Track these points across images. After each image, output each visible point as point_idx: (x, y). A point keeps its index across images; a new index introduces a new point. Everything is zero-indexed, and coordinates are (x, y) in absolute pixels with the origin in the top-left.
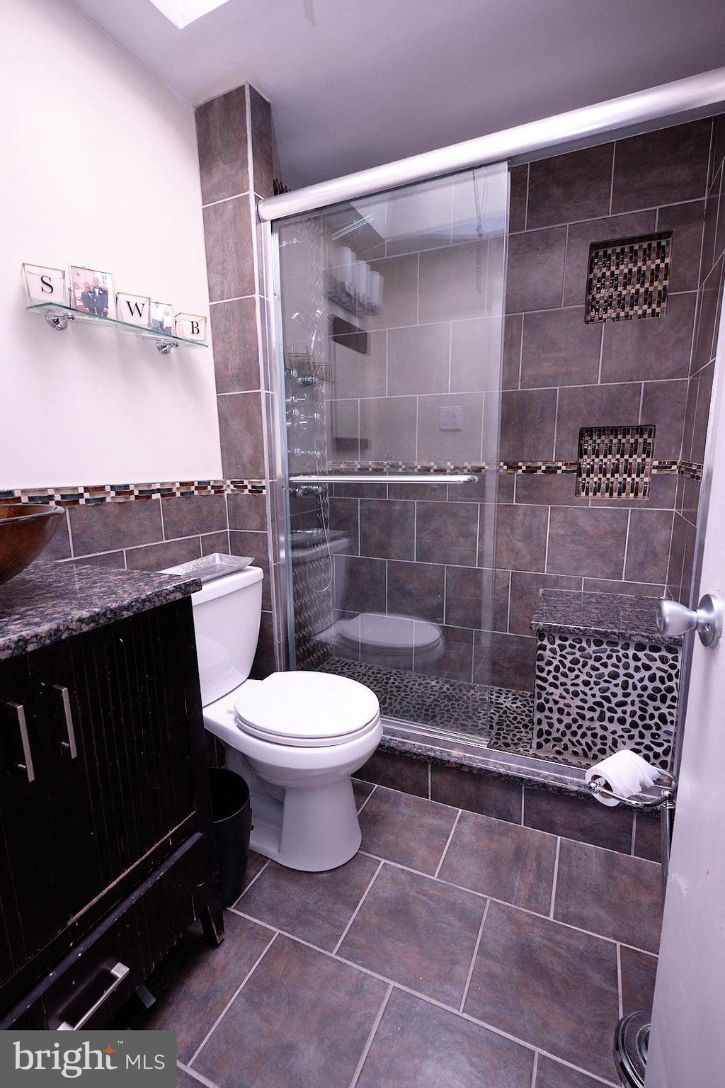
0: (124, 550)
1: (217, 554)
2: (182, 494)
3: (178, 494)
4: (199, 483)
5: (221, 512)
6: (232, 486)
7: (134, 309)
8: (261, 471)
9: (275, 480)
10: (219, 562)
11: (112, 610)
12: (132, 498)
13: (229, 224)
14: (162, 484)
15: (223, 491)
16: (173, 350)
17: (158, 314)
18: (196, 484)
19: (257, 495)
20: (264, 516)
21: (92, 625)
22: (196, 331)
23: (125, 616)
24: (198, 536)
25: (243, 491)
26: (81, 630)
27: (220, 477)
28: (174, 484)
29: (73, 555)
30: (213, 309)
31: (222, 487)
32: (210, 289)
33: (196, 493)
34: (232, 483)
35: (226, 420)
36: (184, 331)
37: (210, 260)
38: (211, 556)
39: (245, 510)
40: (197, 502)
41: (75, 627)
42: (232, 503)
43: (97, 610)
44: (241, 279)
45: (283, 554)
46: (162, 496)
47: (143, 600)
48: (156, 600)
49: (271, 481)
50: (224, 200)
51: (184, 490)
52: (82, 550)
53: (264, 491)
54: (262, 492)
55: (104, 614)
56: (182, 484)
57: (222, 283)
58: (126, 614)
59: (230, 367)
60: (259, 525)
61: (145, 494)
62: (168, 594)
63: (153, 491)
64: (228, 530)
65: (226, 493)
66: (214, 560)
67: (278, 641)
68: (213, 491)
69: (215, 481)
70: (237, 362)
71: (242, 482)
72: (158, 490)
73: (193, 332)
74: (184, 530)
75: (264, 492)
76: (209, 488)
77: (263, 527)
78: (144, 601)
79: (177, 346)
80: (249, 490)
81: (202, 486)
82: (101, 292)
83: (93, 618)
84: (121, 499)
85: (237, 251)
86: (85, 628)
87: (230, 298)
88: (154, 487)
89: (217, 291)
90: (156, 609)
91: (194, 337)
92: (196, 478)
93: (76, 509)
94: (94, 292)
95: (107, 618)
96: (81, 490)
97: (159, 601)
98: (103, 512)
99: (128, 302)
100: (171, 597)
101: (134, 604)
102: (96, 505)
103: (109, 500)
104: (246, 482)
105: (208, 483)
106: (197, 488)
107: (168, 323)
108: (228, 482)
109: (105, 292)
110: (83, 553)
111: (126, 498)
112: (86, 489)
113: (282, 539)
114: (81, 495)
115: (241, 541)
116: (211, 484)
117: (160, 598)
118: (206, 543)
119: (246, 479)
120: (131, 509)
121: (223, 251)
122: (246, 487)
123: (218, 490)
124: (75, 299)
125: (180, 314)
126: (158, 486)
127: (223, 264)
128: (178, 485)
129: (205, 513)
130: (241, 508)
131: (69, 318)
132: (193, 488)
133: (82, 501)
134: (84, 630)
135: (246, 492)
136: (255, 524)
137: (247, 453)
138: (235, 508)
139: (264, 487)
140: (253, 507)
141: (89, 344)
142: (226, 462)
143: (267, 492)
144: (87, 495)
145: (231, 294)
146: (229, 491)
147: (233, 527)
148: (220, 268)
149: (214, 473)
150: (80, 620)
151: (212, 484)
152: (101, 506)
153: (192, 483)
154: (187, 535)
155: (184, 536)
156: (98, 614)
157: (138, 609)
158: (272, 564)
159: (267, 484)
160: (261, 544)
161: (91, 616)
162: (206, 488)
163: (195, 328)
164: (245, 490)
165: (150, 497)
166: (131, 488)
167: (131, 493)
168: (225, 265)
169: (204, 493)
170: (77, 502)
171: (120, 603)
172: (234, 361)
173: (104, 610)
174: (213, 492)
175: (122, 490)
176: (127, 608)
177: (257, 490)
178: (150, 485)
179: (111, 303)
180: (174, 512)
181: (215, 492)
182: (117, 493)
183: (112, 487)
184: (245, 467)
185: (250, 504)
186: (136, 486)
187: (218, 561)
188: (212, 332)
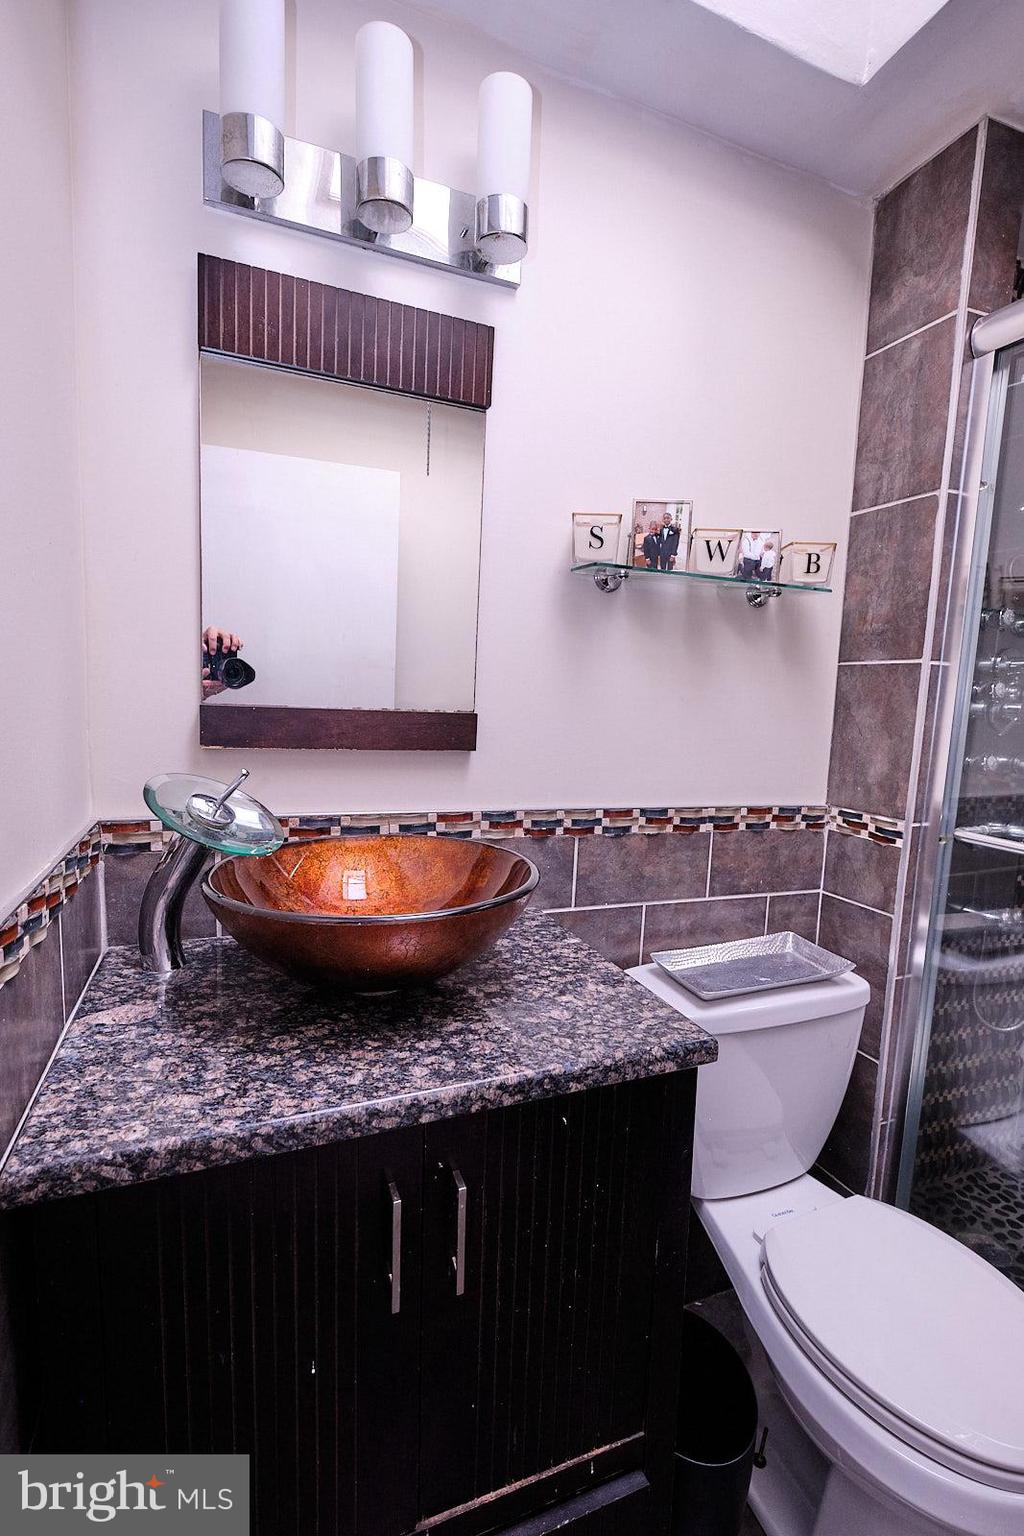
0: (644, 904)
1: (792, 933)
2: (748, 826)
3: (742, 827)
4: (782, 809)
5: (812, 860)
6: (840, 820)
7: (716, 551)
8: (899, 805)
9: (924, 824)
10: (791, 950)
11: (552, 1078)
12: (669, 829)
13: (908, 375)
14: (718, 809)
15: (822, 826)
16: (772, 600)
17: (752, 550)
18: (776, 812)
19: (884, 844)
20: (890, 886)
21: (518, 1097)
22: (813, 568)
23: (572, 1091)
24: (764, 895)
25: (859, 833)
26: (501, 1102)
27: (823, 802)
28: (738, 809)
29: (573, 905)
30: (856, 523)
31: (822, 818)
32: (856, 490)
33: (773, 826)
34: (841, 813)
35: (848, 707)
36: (794, 571)
37: (866, 442)
38: (780, 935)
39: (857, 865)
40: (773, 840)
41: (492, 1097)
42: (835, 847)
43: (530, 1073)
44: (917, 466)
45: (919, 956)
46: (716, 827)
47: (605, 1066)
48: (629, 1070)
49: (917, 825)
50: (903, 339)
51: (753, 820)
52: (586, 899)
53: (898, 840)
54: (894, 842)
55: (540, 1083)
56: (751, 810)
57: (880, 477)
58: (574, 1087)
59: (869, 617)
60: (878, 899)
61: (689, 824)
62: (651, 1063)
63: (703, 820)
64: (821, 891)
65: (827, 828)
66: (785, 941)
67: (882, 1120)
68: (805, 823)
69: (810, 808)
70: (885, 608)
71: (860, 817)
72: (711, 819)
73: (808, 571)
74: (743, 883)
75: (899, 843)
76: (798, 818)
77: (887, 903)
78: (608, 1069)
79: (779, 594)
80: (870, 833)
81: (786, 814)
82: (671, 533)
83: (522, 1087)
84: (652, 830)
85: (915, 421)
86: (507, 1101)
87: (889, 502)
88: (705, 814)
89: (869, 492)
90: (625, 1084)
91: (810, 579)
92: (776, 801)
93: (588, 841)
94: (661, 535)
95: (544, 1089)
96: (599, 814)
97: (634, 1072)
98: (623, 846)
99: (708, 542)
100: (657, 1068)
101: (590, 1071)
102: (617, 836)
103: (635, 830)
104: (866, 818)
105: (798, 810)
106: (775, 818)
107: (769, 560)
108: (835, 811)
109: (677, 532)
110: (588, 902)
111: (660, 829)
112: (607, 813)
113: (924, 922)
114: (598, 821)
115: (840, 916)
116: (803, 813)
117: (637, 1068)
118: (778, 908)
119: (868, 812)
120: (665, 845)
121: (890, 423)
122: (865, 826)
123: (815, 822)
124: (634, 548)
125: (792, 544)
126: (712, 812)
127: (886, 445)
128: (744, 812)
129: (783, 860)
130: (849, 860)
131: (621, 577)
132: (768, 818)
133: (598, 830)
134: (505, 1104)
135: (864, 834)
136: (872, 895)
137: (877, 768)
138: (840, 858)
139: (899, 835)
140: (874, 865)
141: (647, 609)
142: (836, 777)
143: (905, 844)
144: (606, 822)
145: (893, 495)
146: (833, 827)
147: (830, 888)
148: (879, 452)
149: (813, 794)
150: (502, 1087)
151: (804, 811)
152: (624, 839)
153: (769, 810)
154: (747, 893)
155: (741, 893)
156: (530, 1081)
157: (595, 1081)
158: (893, 976)
159: (906, 828)
160: (877, 933)
161: (519, 1083)
162: (792, 819)
163: (812, 564)
164: (863, 831)
165: (697, 828)
166: (671, 813)
167: (670, 820)
168: (890, 446)
169: (787, 827)
170: (591, 830)
171: (569, 1068)
172: (880, 608)
173: (540, 1076)
174: (803, 825)
175: (656, 816)
176: (578, 1079)
177: (885, 837)
178: (699, 810)
179: (682, 548)
180: (731, 853)
181: (808, 826)
182: (649, 821)
183: (643, 811)
184: (868, 791)
185: (868, 857)
186: (678, 810)
187: (789, 948)
188: (848, 560)
